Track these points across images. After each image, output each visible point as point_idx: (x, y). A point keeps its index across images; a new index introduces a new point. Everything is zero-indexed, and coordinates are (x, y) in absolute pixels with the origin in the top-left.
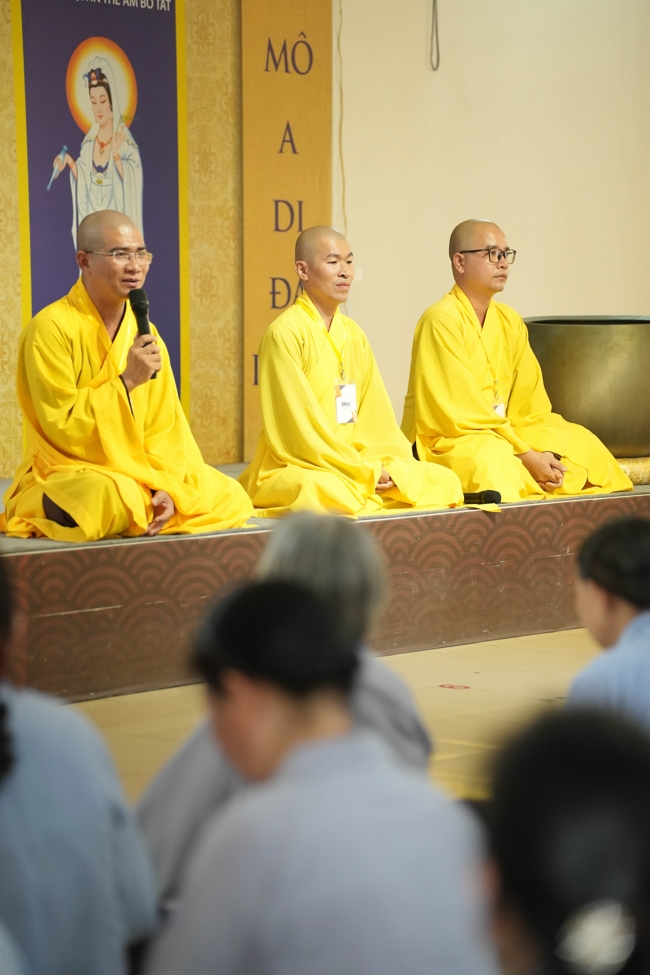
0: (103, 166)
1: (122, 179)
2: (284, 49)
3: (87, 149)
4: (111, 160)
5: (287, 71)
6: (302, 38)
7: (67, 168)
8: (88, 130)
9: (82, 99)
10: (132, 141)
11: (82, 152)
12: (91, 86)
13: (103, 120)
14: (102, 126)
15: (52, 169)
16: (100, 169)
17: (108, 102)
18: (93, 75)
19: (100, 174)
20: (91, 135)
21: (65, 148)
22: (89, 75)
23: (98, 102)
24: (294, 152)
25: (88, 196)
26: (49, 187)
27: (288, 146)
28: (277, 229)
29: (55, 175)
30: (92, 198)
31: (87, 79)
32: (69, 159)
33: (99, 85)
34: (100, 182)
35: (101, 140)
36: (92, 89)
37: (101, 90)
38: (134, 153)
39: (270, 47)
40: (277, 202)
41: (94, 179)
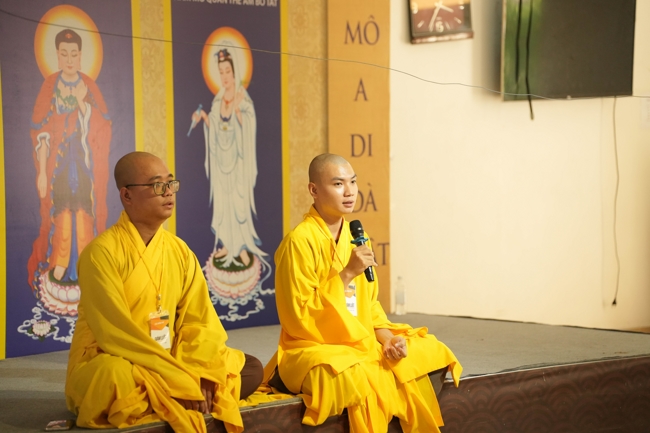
0: (228, 117)
1: (241, 125)
2: (358, 28)
3: (216, 106)
4: (234, 113)
5: (360, 42)
6: (371, 19)
7: (202, 120)
8: (217, 92)
9: (213, 70)
10: (248, 98)
11: (213, 109)
12: (219, 61)
13: (228, 85)
14: (227, 89)
15: (191, 121)
16: (225, 120)
17: (231, 73)
18: (221, 54)
19: (225, 123)
20: (219, 96)
21: (201, 106)
22: (218, 54)
23: (225, 71)
24: (366, 99)
25: (217, 140)
26: (189, 134)
27: (361, 96)
28: (353, 155)
30: (219, 139)
31: (217, 57)
32: (203, 114)
33: (226, 60)
34: (225, 129)
35: (226, 99)
36: (221, 64)
37: (227, 64)
38: (249, 106)
39: (348, 28)
40: (353, 136)
41: (222, 127)
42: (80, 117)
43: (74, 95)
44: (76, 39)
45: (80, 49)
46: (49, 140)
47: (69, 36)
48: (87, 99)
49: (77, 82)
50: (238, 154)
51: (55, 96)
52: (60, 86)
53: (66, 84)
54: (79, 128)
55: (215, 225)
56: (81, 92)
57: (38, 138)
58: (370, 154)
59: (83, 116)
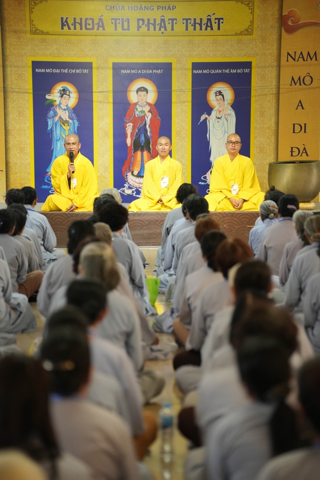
0: (220, 117)
1: (227, 121)
2: (299, 78)
3: (214, 113)
4: (223, 115)
5: (300, 85)
6: (308, 75)
7: (206, 118)
8: (214, 108)
9: (212, 98)
10: (232, 109)
11: (212, 114)
12: (216, 96)
13: (220, 105)
15: (200, 119)
16: (219, 118)
17: (223, 99)
19: (219, 120)
20: (216, 109)
22: (216, 93)
23: (219, 99)
24: (303, 108)
25: (214, 126)
26: (199, 124)
27: (300, 108)
28: (294, 132)
29: (201, 120)
30: (215, 126)
32: (207, 116)
34: (218, 122)
35: (219, 110)
37: (221, 96)
38: (233, 113)
39: (293, 78)
40: (294, 125)
41: (216, 121)
42: (146, 117)
43: (144, 110)
44: (146, 90)
45: (147, 93)
46: (132, 126)
47: (142, 89)
48: (150, 111)
49: (146, 105)
50: (225, 131)
51: (135, 110)
52: (138, 107)
53: (140, 106)
54: (146, 122)
55: (211, 159)
56: (147, 109)
57: (127, 125)
58: (305, 132)
59: (148, 117)
